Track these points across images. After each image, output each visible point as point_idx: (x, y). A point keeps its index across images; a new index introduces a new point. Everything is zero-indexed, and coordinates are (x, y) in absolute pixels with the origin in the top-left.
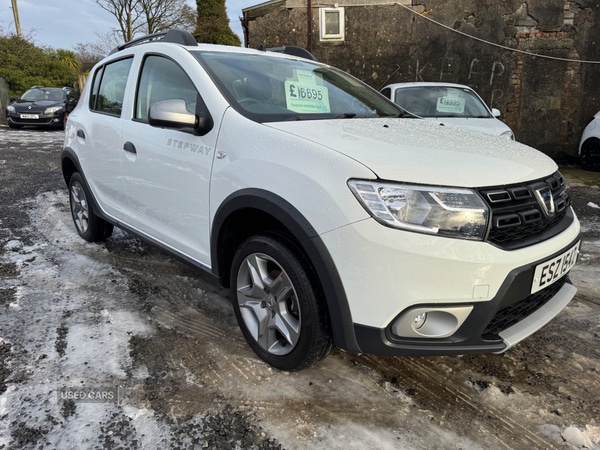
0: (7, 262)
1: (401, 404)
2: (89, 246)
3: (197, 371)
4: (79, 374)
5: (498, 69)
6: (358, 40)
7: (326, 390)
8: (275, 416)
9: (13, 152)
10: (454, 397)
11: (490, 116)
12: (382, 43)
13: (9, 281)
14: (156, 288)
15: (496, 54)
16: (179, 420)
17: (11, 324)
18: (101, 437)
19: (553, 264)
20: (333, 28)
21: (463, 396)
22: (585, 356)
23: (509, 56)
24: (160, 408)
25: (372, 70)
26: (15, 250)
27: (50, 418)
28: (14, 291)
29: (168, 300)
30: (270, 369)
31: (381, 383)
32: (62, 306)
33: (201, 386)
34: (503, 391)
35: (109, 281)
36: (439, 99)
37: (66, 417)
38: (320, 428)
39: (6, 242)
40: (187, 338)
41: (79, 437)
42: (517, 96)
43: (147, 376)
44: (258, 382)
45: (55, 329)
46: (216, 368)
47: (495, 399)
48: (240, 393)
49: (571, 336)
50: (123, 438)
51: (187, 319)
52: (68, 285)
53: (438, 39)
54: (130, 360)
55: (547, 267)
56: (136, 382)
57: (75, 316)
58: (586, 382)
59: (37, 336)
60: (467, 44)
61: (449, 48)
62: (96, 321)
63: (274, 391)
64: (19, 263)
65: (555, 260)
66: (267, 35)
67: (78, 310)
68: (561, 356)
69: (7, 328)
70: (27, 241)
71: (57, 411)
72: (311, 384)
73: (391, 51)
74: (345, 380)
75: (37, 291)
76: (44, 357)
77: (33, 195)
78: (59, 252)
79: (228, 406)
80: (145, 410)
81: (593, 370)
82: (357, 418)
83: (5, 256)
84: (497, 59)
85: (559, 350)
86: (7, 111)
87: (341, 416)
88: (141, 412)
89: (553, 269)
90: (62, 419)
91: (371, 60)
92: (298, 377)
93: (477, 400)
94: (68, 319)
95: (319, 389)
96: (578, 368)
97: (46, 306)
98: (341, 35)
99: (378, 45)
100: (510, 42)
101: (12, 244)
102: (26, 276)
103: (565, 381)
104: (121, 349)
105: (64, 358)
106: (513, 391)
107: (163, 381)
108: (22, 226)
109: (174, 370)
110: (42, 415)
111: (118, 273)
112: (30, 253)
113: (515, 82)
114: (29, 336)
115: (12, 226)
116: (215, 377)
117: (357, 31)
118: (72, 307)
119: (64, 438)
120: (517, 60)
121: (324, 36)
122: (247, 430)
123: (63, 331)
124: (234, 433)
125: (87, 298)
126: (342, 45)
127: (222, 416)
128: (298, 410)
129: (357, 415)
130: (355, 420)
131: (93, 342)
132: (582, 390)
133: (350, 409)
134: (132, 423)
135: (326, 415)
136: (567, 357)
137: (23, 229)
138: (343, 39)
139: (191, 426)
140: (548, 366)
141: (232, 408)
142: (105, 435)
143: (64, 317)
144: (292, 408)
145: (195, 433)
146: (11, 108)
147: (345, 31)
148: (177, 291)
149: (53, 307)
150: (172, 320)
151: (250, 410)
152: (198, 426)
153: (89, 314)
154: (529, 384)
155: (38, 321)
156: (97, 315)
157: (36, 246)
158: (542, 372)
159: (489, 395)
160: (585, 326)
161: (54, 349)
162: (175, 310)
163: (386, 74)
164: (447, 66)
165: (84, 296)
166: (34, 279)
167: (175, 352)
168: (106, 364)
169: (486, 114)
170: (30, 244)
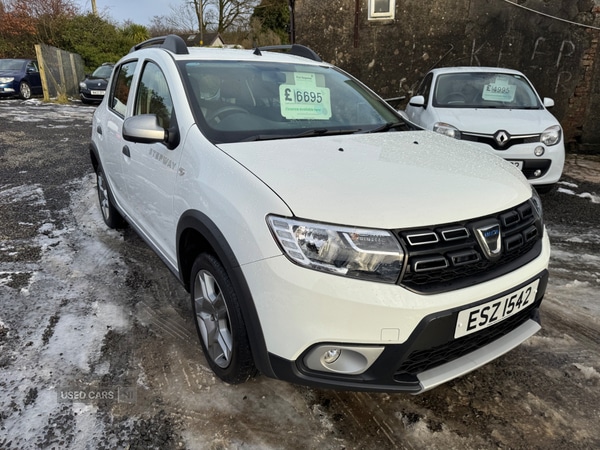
0: (35, 246)
1: (320, 428)
2: (109, 233)
3: (151, 373)
4: (52, 364)
5: (567, 48)
6: (409, 18)
7: (257, 405)
8: (198, 428)
9: (76, 130)
10: (376, 428)
11: (539, 107)
12: (436, 21)
13: (28, 266)
14: (150, 281)
15: (567, 31)
16: (116, 420)
17: (16, 309)
18: (46, 428)
19: (488, 308)
20: (382, 6)
21: (386, 429)
22: (541, 397)
23: (581, 33)
24: (104, 406)
25: (423, 51)
26: (46, 233)
27: (13, 404)
28: (29, 276)
29: (155, 296)
30: (214, 378)
31: (312, 404)
32: (62, 295)
33: (147, 388)
34: (430, 428)
35: (112, 271)
36: (486, 86)
37: (26, 404)
38: (233, 445)
39: (41, 225)
40: (155, 337)
41: (29, 426)
42: (588, 79)
43: (107, 372)
44: (197, 391)
45: (49, 317)
46: (168, 372)
47: (417, 435)
48: (178, 399)
49: (538, 372)
50: (64, 431)
51: (164, 317)
52: (76, 272)
53: (499, 16)
54: (99, 354)
55: (478, 311)
56: (94, 378)
57: (70, 305)
58: (526, 427)
59: (31, 322)
60: (532, 20)
61: (511, 25)
62: (86, 312)
63: (209, 401)
64: (44, 247)
65: (490, 304)
66: (314, 15)
67: (75, 300)
68: (515, 394)
69: (11, 312)
70: (59, 225)
71: (21, 399)
72: (245, 398)
73: (444, 29)
74: (278, 397)
75: (48, 278)
76: (31, 344)
77: (81, 175)
78: (82, 237)
79: (162, 412)
80: (91, 406)
81: (542, 415)
82: (271, 439)
83: (36, 240)
84: (567, 38)
85: (516, 388)
86: (80, 88)
87: (258, 435)
88: (86, 408)
89: (488, 313)
90: (22, 407)
91: (422, 39)
92: (237, 389)
93: (398, 434)
94: (63, 308)
95: (250, 404)
96: (525, 411)
97: (50, 294)
98: (391, 13)
99: (431, 23)
100: (584, 19)
101: (46, 227)
102: (45, 261)
103: (504, 424)
104: (96, 343)
105: (45, 347)
106: (441, 429)
107: (118, 380)
108: (61, 208)
109: (132, 369)
110: (8, 401)
111: (123, 263)
112: (57, 237)
113: (586, 63)
114: (25, 323)
115: (53, 208)
116: (164, 381)
117: (409, 8)
118: (71, 296)
119: (17, 425)
120: (591, 38)
121: (373, 14)
122: (168, 438)
123: (54, 320)
124: (157, 439)
125: (86, 287)
126: (391, 24)
127: (152, 421)
128: (222, 424)
129: (273, 436)
130: (268, 442)
131: (75, 333)
132: (518, 437)
133: (270, 429)
134: (76, 418)
135: (245, 432)
136: (522, 396)
137: (60, 212)
138: (393, 18)
139: (123, 428)
140: (494, 403)
141: (164, 414)
142: (50, 426)
143: (61, 306)
144: (218, 420)
145: (123, 435)
146: (83, 85)
147: (396, 8)
148: (165, 287)
149: (56, 295)
150: (150, 316)
151: (179, 418)
152: (128, 428)
153: (83, 305)
154: (464, 422)
155: (38, 308)
156: (88, 306)
157: (64, 230)
158: (485, 410)
159: (413, 431)
160: (558, 361)
161: (41, 337)
162: (156, 307)
163: (438, 55)
164: (507, 46)
165: (85, 285)
166: (50, 265)
167: (139, 351)
168: (77, 357)
169: (535, 105)
170: (60, 227)
